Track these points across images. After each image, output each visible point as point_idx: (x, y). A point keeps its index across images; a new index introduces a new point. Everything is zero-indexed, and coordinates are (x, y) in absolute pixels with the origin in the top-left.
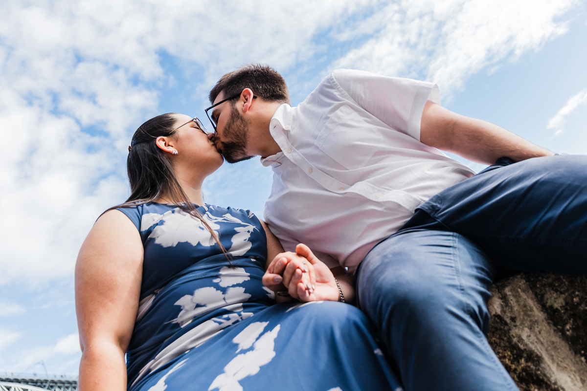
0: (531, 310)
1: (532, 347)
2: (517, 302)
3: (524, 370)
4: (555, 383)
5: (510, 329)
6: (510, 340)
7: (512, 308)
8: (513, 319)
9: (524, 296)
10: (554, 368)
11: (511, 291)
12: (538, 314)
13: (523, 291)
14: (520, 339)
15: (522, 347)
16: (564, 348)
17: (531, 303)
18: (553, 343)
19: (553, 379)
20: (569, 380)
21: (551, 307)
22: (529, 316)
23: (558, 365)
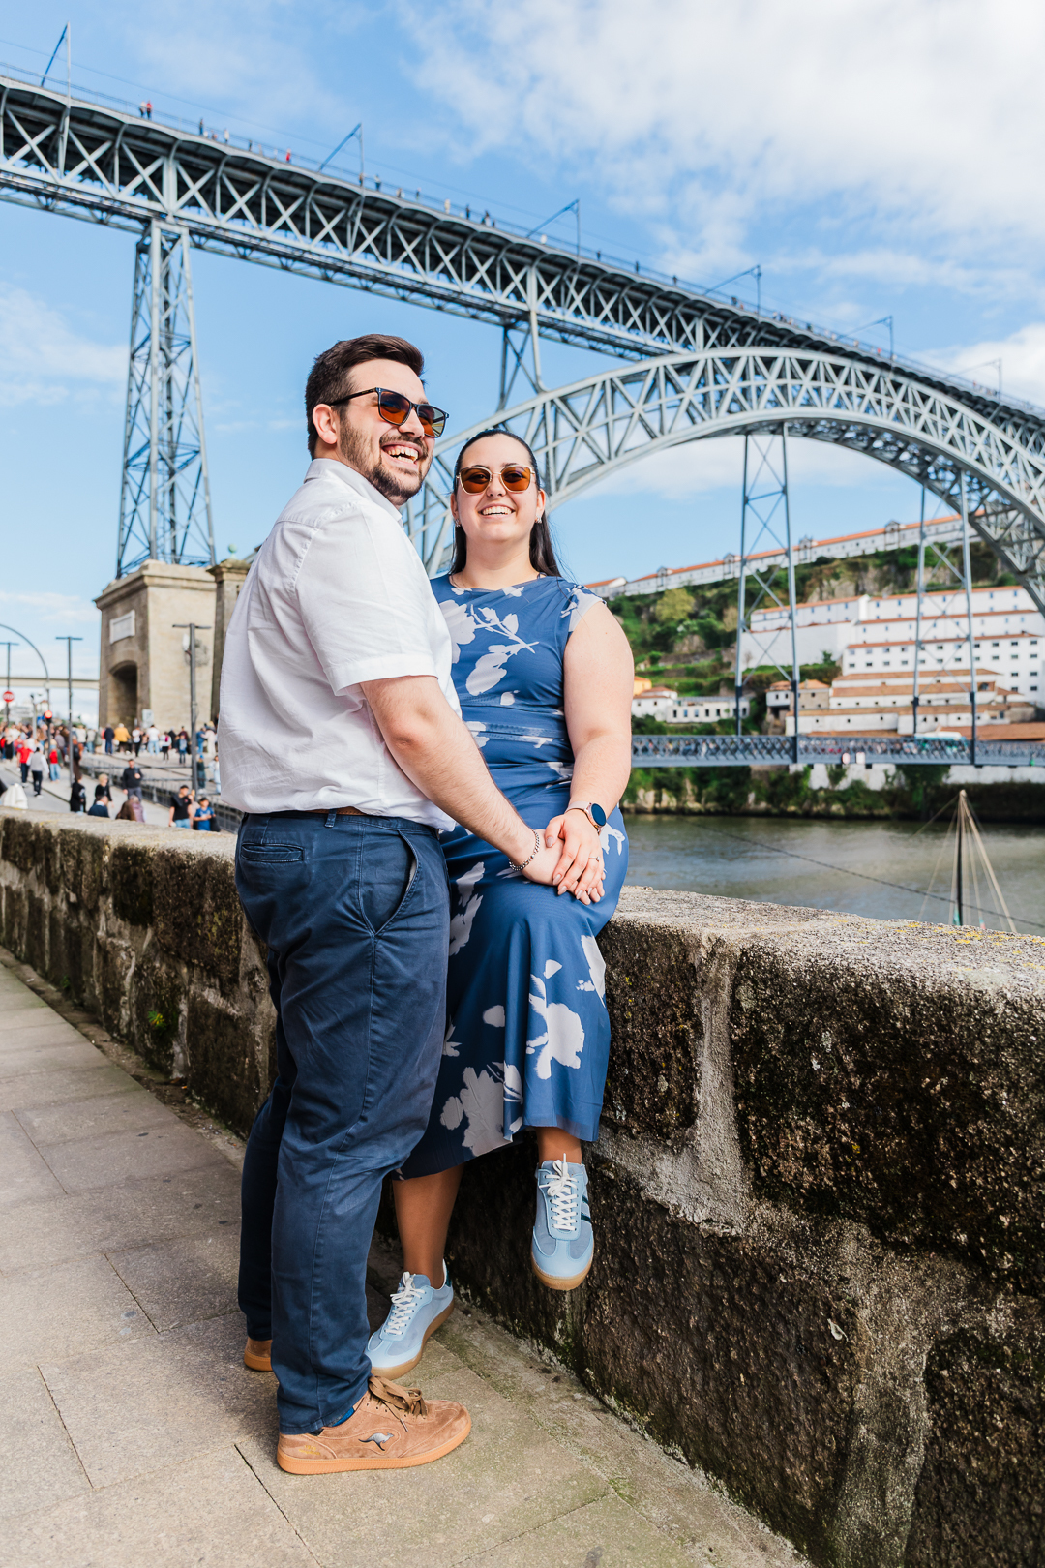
0: (722, 988)
1: (704, 1020)
3: (683, 1030)
4: (698, 1065)
6: (690, 995)
7: (709, 971)
8: (703, 982)
9: (726, 970)
10: (706, 1052)
12: (724, 996)
13: (729, 965)
15: (696, 1011)
16: (724, 1048)
17: (727, 981)
18: (720, 1032)
19: (699, 1060)
20: (711, 1072)
21: (739, 1002)
22: (718, 991)
23: (712, 1054)
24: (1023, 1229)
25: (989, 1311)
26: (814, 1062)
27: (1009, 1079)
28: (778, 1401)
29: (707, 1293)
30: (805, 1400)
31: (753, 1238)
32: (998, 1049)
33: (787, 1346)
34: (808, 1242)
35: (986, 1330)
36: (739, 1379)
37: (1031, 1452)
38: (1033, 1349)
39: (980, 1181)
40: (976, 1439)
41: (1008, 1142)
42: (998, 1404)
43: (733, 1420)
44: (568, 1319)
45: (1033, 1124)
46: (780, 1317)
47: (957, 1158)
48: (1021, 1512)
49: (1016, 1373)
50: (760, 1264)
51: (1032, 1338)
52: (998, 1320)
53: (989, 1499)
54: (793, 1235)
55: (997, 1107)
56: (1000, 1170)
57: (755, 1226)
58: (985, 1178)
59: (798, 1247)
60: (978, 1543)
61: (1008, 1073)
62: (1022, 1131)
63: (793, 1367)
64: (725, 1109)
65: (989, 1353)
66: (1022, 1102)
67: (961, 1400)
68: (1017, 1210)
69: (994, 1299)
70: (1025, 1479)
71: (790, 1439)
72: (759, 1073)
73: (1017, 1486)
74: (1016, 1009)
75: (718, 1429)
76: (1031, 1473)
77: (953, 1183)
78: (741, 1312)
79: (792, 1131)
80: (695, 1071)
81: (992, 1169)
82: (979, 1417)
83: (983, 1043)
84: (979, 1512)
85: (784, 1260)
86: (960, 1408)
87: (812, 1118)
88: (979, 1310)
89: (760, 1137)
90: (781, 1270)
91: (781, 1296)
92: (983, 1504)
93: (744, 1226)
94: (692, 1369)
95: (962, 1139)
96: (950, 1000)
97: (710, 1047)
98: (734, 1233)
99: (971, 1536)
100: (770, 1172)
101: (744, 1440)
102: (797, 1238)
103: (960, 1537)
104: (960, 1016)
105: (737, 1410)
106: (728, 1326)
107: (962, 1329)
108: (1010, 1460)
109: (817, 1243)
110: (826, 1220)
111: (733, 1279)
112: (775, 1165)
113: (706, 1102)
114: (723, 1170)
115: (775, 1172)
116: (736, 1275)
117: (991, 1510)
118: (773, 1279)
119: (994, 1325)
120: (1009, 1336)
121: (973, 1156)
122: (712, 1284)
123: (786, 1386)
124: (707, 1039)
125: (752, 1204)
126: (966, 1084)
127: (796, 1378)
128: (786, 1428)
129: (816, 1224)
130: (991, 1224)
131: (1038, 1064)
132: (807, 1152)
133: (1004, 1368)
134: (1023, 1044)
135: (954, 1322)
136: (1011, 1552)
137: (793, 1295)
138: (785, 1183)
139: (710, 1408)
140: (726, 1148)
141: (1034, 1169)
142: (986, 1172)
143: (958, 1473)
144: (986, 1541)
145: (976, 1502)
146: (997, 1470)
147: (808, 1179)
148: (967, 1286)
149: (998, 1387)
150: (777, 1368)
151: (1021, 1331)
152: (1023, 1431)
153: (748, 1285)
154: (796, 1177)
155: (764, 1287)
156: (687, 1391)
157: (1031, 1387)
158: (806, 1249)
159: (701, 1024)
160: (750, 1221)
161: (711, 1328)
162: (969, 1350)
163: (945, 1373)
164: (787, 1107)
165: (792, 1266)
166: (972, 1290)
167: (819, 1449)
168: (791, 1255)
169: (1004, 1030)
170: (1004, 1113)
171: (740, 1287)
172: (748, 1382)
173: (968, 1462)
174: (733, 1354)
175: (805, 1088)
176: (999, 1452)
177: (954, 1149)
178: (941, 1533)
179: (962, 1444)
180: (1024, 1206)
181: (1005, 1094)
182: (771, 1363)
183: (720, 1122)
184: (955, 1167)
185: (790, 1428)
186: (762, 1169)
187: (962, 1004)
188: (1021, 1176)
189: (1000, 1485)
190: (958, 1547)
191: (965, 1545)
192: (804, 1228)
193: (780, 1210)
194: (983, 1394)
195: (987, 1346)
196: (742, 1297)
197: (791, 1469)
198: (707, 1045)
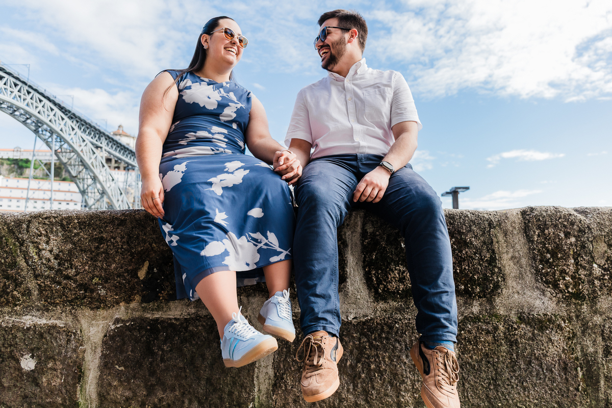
0: (358, 226)
1: (348, 240)
2: (355, 219)
4: (346, 258)
5: (344, 228)
7: (350, 220)
8: (348, 225)
9: (359, 219)
10: (349, 252)
11: (355, 214)
12: (359, 229)
13: (360, 217)
14: (345, 233)
15: (343, 237)
16: (359, 248)
17: (359, 223)
18: (356, 243)
19: (346, 256)
20: (352, 260)
21: (366, 230)
22: (355, 228)
23: (352, 252)
24: (481, 278)
25: (472, 307)
26: (402, 244)
27: (474, 235)
28: (396, 374)
29: (357, 348)
30: (409, 367)
31: (379, 317)
32: (470, 226)
33: (401, 351)
34: (404, 309)
35: (473, 313)
36: (375, 376)
37: (493, 343)
38: (488, 313)
39: (467, 268)
40: (474, 349)
41: (475, 253)
42: (481, 333)
43: (372, 394)
44: (256, 400)
45: (482, 246)
46: (396, 341)
47: (459, 263)
48: (491, 364)
49: (485, 322)
50: (385, 324)
51: (486, 310)
52: (476, 309)
53: (479, 367)
54: (397, 309)
55: (471, 243)
56: (474, 262)
57: (378, 312)
58: (469, 267)
59: (401, 312)
60: (477, 383)
61: (474, 233)
62: (479, 249)
63: (404, 357)
64: (359, 272)
65: (476, 319)
66: (478, 240)
67: (469, 339)
68: (479, 273)
69: (473, 303)
70: (491, 354)
71: (402, 388)
72: (376, 254)
73: (488, 357)
74: (473, 214)
75: (363, 403)
76: (493, 350)
77: (458, 271)
78: (377, 348)
79: (393, 272)
80: (345, 261)
81: (471, 263)
82: (475, 341)
83: (465, 225)
84: (476, 373)
85: (396, 319)
86: (468, 342)
87: (401, 265)
88: (469, 308)
89: (377, 278)
90: (396, 322)
91: (397, 332)
92: (478, 369)
93: (373, 314)
94: (347, 383)
95: (461, 257)
96: (453, 215)
97: (351, 249)
98: (370, 318)
99: (475, 382)
100: (383, 290)
101: (378, 401)
102: (399, 310)
103: (471, 385)
104: (457, 219)
105: (373, 388)
106: (369, 356)
107: (465, 316)
108: (486, 350)
109: (408, 308)
110: (409, 300)
111: (371, 336)
112: (385, 286)
113: (351, 271)
114: (360, 295)
115: (386, 289)
116: (372, 333)
117: (481, 369)
118: (391, 328)
119: (475, 311)
120: (480, 312)
121: (464, 260)
122: (360, 342)
123: (401, 367)
124: (349, 247)
125: (375, 305)
126: (461, 239)
127: (405, 361)
128: (400, 383)
129: (406, 302)
130: (472, 280)
131: (482, 228)
132: (400, 278)
133: (481, 322)
134: (478, 224)
135: (462, 315)
136: (489, 379)
137: (402, 330)
138: (392, 291)
139: (357, 397)
140: (361, 287)
141: (484, 259)
142: (468, 264)
143: (468, 363)
144: (480, 381)
145: (475, 370)
146: (481, 356)
147: (402, 287)
148: (463, 303)
149: (481, 328)
150: (396, 362)
151: (483, 309)
152: (490, 338)
153: (379, 335)
154: (396, 288)
155: (388, 333)
156: (345, 395)
157: (490, 324)
158: (404, 312)
159: (346, 241)
160: (375, 311)
161: (358, 361)
162: (469, 321)
163: (463, 332)
164: (390, 264)
165: (400, 320)
166: (465, 303)
167: (416, 383)
168: (399, 316)
169: (472, 221)
170: (473, 245)
171: (375, 338)
172: (380, 375)
173: (471, 358)
174: (373, 366)
175: (397, 255)
176: (482, 349)
177: (457, 260)
178: (464, 387)
179: (469, 354)
180: (481, 271)
181: (473, 239)
182: (392, 361)
183: (357, 277)
184: (458, 266)
185: (403, 382)
186: (379, 290)
187: (457, 215)
188: (479, 262)
189: (482, 359)
190: (470, 389)
191: (473, 386)
192: (401, 305)
193: (388, 303)
194: (476, 333)
195: (475, 318)
196: (376, 341)
197: (403, 398)
198: (349, 249)
